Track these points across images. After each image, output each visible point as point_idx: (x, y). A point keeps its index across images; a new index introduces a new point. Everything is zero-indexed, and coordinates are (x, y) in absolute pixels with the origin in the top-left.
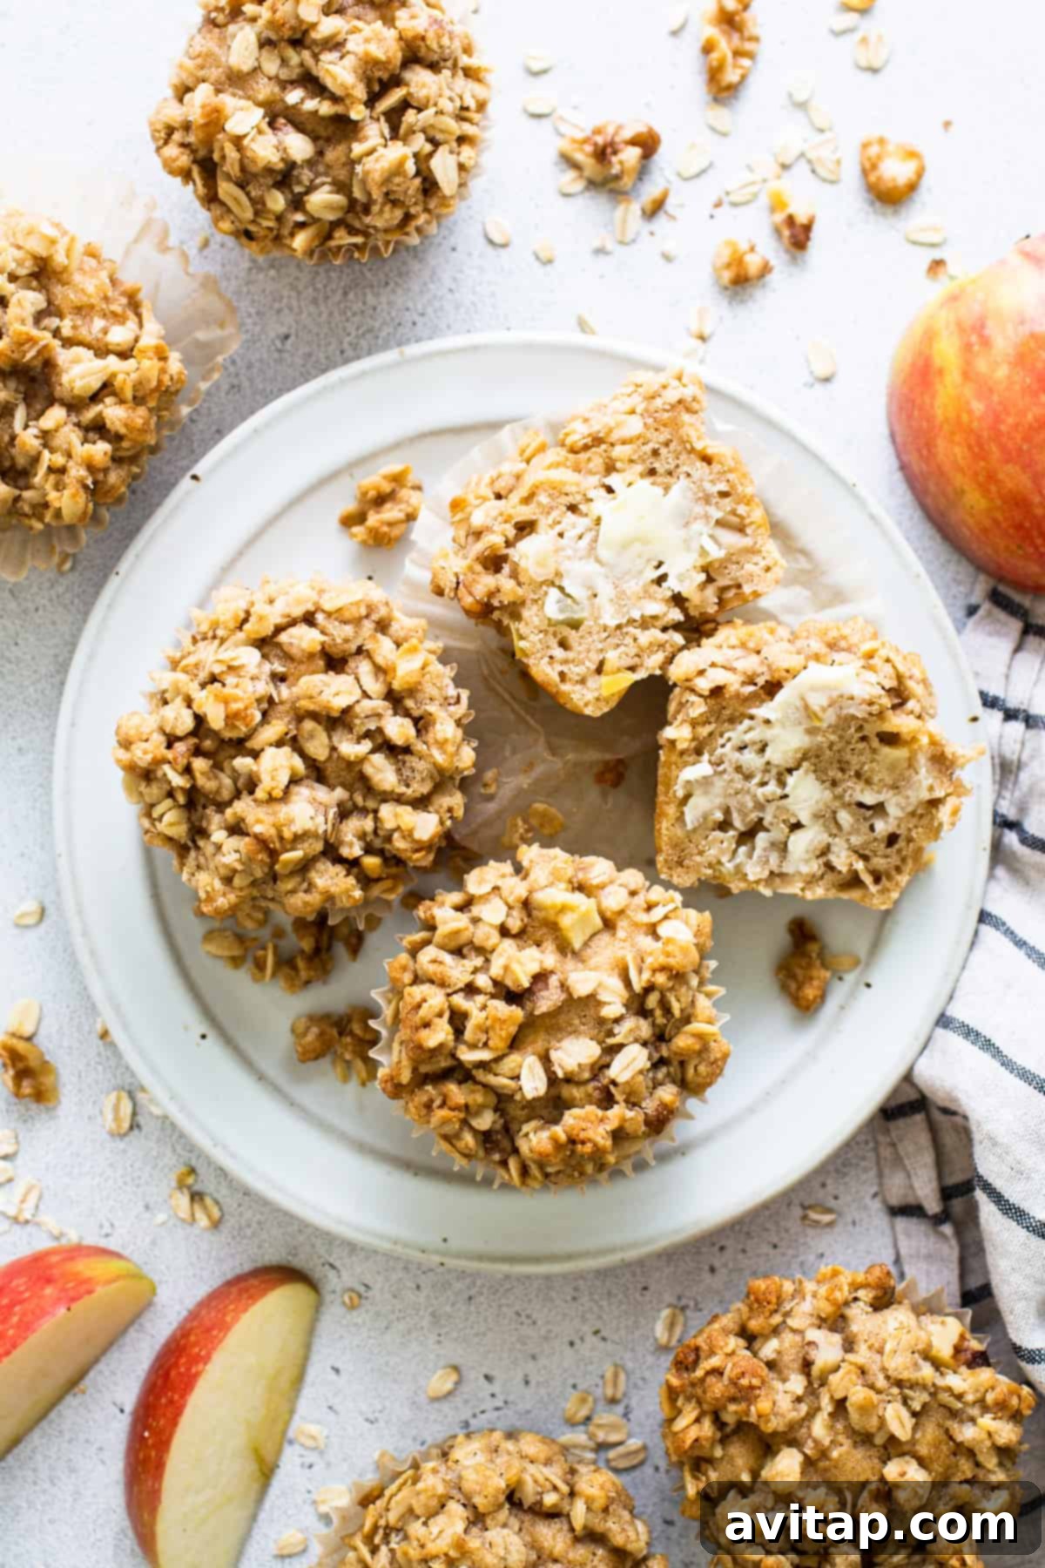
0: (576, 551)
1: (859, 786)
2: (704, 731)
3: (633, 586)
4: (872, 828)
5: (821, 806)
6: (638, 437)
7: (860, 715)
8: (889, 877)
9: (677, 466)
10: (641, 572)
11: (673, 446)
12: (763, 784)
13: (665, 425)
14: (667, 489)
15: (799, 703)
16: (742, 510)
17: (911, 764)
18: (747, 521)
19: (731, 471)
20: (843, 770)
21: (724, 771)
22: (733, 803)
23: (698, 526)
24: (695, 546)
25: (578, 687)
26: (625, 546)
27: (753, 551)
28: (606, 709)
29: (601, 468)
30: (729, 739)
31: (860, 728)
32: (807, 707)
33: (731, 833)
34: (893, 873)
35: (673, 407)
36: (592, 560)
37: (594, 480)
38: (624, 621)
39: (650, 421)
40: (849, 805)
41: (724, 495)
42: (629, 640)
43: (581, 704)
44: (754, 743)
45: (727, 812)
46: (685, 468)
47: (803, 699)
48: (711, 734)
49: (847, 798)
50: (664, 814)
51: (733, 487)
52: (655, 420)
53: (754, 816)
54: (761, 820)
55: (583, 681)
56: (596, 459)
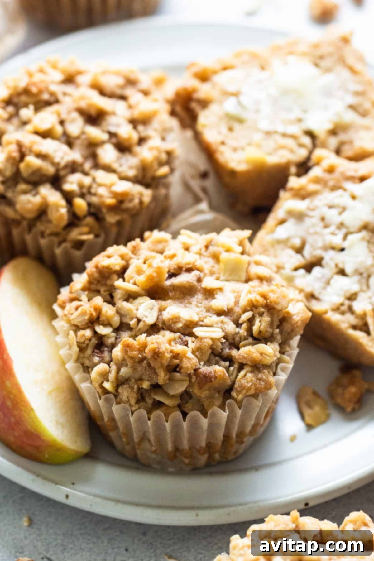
12: (333, 234)
54: (322, 259)
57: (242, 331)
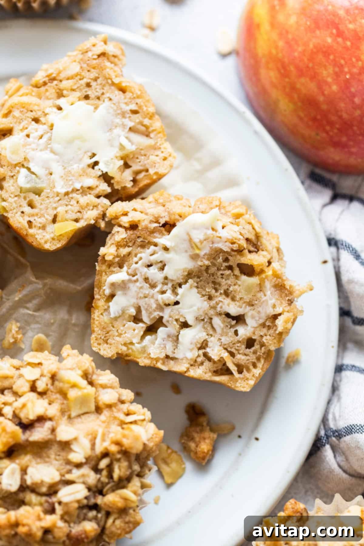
0: (38, 145)
1: (227, 301)
2: (124, 251)
3: (76, 167)
4: (236, 333)
5: (201, 313)
6: (77, 75)
7: (226, 249)
8: (248, 370)
9: (103, 94)
10: (81, 160)
11: (99, 81)
12: (163, 292)
13: (94, 68)
14: (96, 108)
15: (186, 237)
16: (147, 122)
17: (261, 287)
18: (151, 129)
19: (138, 97)
20: (216, 290)
21: (137, 281)
22: (142, 303)
23: (117, 131)
24: (117, 144)
25: (41, 231)
26: (70, 142)
27: (155, 148)
28: (59, 245)
29: (54, 95)
30: (141, 259)
31: (226, 260)
32: (190, 240)
33: (141, 325)
34: (251, 367)
35: (99, 56)
36: (48, 151)
37: (50, 102)
38: (70, 190)
39: (85, 66)
40: (220, 314)
41: (135, 112)
42: (73, 202)
43: (42, 241)
44: (157, 263)
45: (139, 310)
46: (107, 95)
47: (188, 234)
48: (129, 254)
49: (219, 309)
50: (97, 307)
51: (140, 107)
52: (88, 65)
53: (156, 314)
54: (162, 318)
55: (43, 228)
56: (51, 90)
57: (104, 479)
